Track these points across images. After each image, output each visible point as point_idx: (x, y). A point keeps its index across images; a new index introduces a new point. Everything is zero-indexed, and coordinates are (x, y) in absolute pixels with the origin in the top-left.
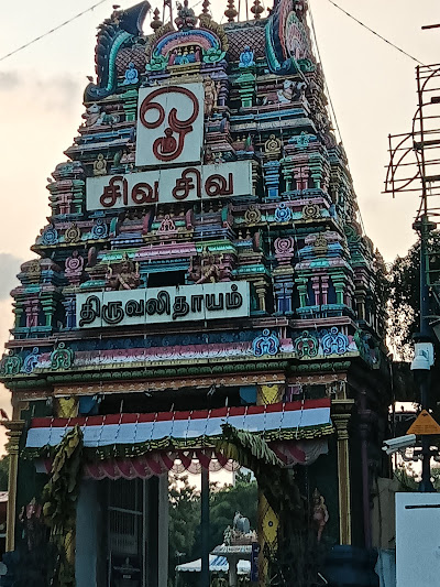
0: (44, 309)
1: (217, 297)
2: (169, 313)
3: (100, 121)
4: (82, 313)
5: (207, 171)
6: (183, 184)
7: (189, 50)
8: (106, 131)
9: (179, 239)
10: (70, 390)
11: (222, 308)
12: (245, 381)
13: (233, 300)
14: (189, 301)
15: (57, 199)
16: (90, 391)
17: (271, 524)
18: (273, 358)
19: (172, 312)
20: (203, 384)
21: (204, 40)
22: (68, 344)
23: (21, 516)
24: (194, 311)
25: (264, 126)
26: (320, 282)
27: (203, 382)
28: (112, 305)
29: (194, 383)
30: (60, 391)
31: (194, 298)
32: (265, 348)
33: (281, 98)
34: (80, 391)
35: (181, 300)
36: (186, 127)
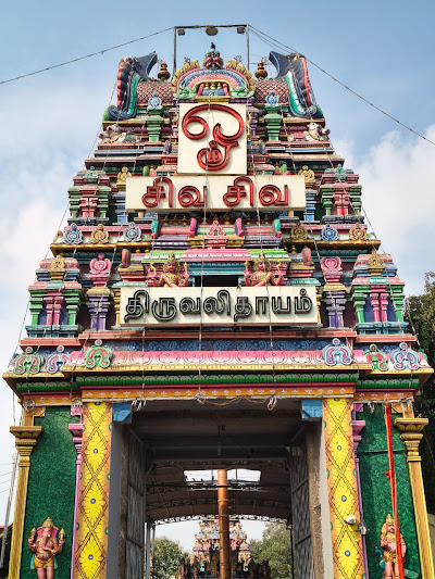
0: (69, 307)
1: (284, 300)
2: (229, 314)
3: (121, 140)
4: (129, 308)
5: (260, 181)
6: (235, 192)
7: (216, 86)
8: (129, 147)
9: (229, 245)
10: (103, 394)
11: (289, 313)
12: (308, 393)
13: (302, 305)
14: (253, 302)
15: (80, 202)
16: (127, 396)
17: (348, 554)
18: (348, 368)
19: (233, 312)
20: (260, 394)
21: (232, 79)
22: (105, 342)
23: (30, 540)
24: (257, 313)
25: (296, 157)
26: (379, 299)
27: (262, 392)
28: (164, 300)
29: (251, 392)
30: (90, 394)
31: (259, 300)
32: (337, 357)
33: (308, 138)
34: (115, 397)
35: (243, 301)
36: (232, 142)
